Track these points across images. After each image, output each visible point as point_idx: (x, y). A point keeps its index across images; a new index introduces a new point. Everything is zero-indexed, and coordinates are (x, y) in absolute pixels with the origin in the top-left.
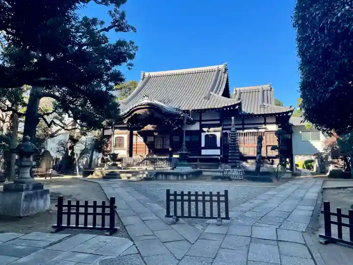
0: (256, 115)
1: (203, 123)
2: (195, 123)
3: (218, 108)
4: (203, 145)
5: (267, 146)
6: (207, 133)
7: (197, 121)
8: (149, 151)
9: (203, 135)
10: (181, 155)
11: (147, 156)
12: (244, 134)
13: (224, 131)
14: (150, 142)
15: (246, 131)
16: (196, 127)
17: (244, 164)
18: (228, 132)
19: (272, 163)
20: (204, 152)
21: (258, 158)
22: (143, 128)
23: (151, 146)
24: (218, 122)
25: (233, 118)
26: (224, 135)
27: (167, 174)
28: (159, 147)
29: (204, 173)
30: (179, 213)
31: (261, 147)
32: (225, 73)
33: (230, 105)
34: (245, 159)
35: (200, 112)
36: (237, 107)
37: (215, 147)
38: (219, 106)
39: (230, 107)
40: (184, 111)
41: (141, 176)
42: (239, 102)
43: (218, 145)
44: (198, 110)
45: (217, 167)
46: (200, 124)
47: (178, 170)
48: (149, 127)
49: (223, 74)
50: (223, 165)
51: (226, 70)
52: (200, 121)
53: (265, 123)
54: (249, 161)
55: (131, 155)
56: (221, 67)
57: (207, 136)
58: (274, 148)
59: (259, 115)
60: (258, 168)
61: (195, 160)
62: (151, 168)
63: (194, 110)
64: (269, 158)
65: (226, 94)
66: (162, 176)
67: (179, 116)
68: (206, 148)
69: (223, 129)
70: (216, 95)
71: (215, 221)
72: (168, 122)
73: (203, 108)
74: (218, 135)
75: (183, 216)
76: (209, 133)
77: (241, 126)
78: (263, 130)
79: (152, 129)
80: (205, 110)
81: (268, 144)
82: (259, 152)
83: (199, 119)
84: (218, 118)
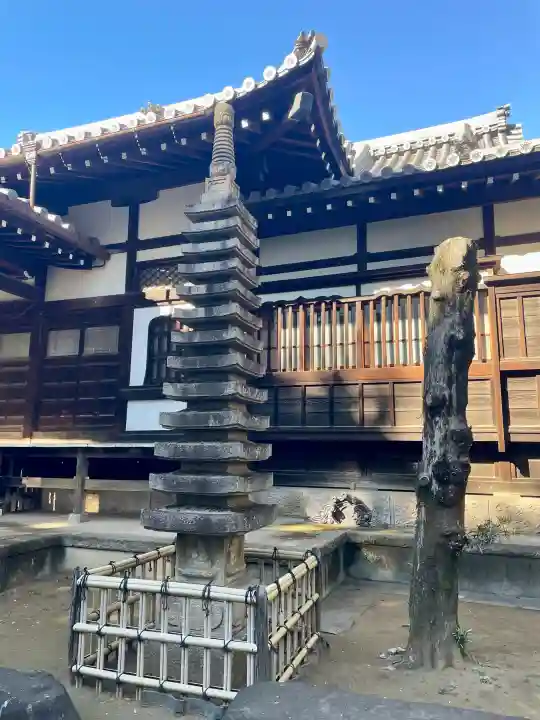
1: (143, 256)
2: (107, 257)
4: (137, 377)
5: (505, 375)
6: (160, 311)
9: (142, 319)
12: (365, 304)
16: (108, 281)
21: (434, 449)
46: (130, 260)
52: (132, 246)
64: (520, 452)
81: (514, 360)
83: (123, 238)
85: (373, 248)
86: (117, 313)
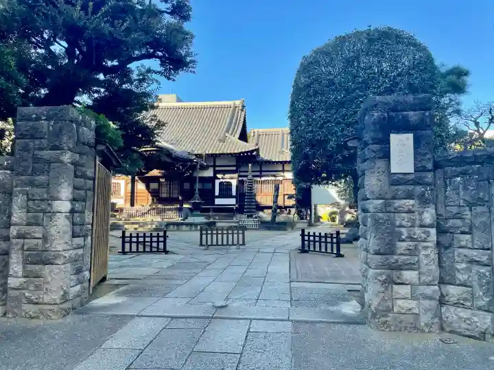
0: (274, 162)
1: (217, 169)
2: (208, 168)
3: (235, 154)
4: (217, 193)
5: (284, 195)
6: (221, 180)
7: (211, 166)
8: (153, 200)
9: (217, 182)
10: (194, 204)
11: (150, 206)
12: (262, 181)
13: (240, 179)
14: (154, 190)
15: (263, 179)
16: (209, 173)
17: (261, 214)
18: (244, 179)
19: (289, 213)
20: (218, 201)
21: (274, 207)
22: (147, 173)
23: (155, 194)
24: (234, 168)
25: (250, 165)
26: (241, 183)
27: (178, 224)
28: (164, 195)
29: (219, 225)
30: (209, 243)
31: (277, 196)
32: (242, 110)
33: (247, 150)
34: (262, 208)
35: (214, 157)
36: (254, 153)
37: (231, 196)
38: (236, 152)
39: (247, 152)
40: (196, 155)
41: (149, 226)
42: (257, 147)
43: (234, 193)
44: (212, 155)
45: (232, 217)
46: (214, 169)
47: (190, 220)
48: (155, 172)
49: (240, 111)
50: (239, 216)
51: (243, 107)
52: (214, 166)
53: (283, 171)
54: (266, 211)
55: (132, 205)
56: (238, 103)
57: (221, 183)
58: (290, 197)
59: (277, 162)
60: (274, 217)
61: (208, 210)
62: (158, 219)
63: (208, 155)
64: (286, 208)
65: (243, 137)
66: (174, 227)
67: (191, 161)
68: (220, 196)
69: (239, 176)
70: (232, 137)
71: (235, 247)
72: (178, 168)
73: (217, 152)
74: (234, 183)
75: (212, 245)
76: (224, 180)
77: (258, 174)
78: (281, 178)
79: (159, 175)
80: (220, 154)
81: (285, 193)
82: (275, 202)
83: (212, 164)
84: (234, 163)
85: (263, 169)
86: (212, 180)
